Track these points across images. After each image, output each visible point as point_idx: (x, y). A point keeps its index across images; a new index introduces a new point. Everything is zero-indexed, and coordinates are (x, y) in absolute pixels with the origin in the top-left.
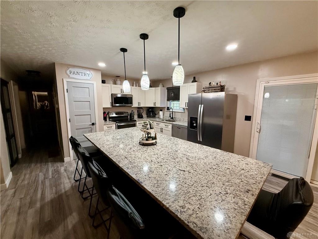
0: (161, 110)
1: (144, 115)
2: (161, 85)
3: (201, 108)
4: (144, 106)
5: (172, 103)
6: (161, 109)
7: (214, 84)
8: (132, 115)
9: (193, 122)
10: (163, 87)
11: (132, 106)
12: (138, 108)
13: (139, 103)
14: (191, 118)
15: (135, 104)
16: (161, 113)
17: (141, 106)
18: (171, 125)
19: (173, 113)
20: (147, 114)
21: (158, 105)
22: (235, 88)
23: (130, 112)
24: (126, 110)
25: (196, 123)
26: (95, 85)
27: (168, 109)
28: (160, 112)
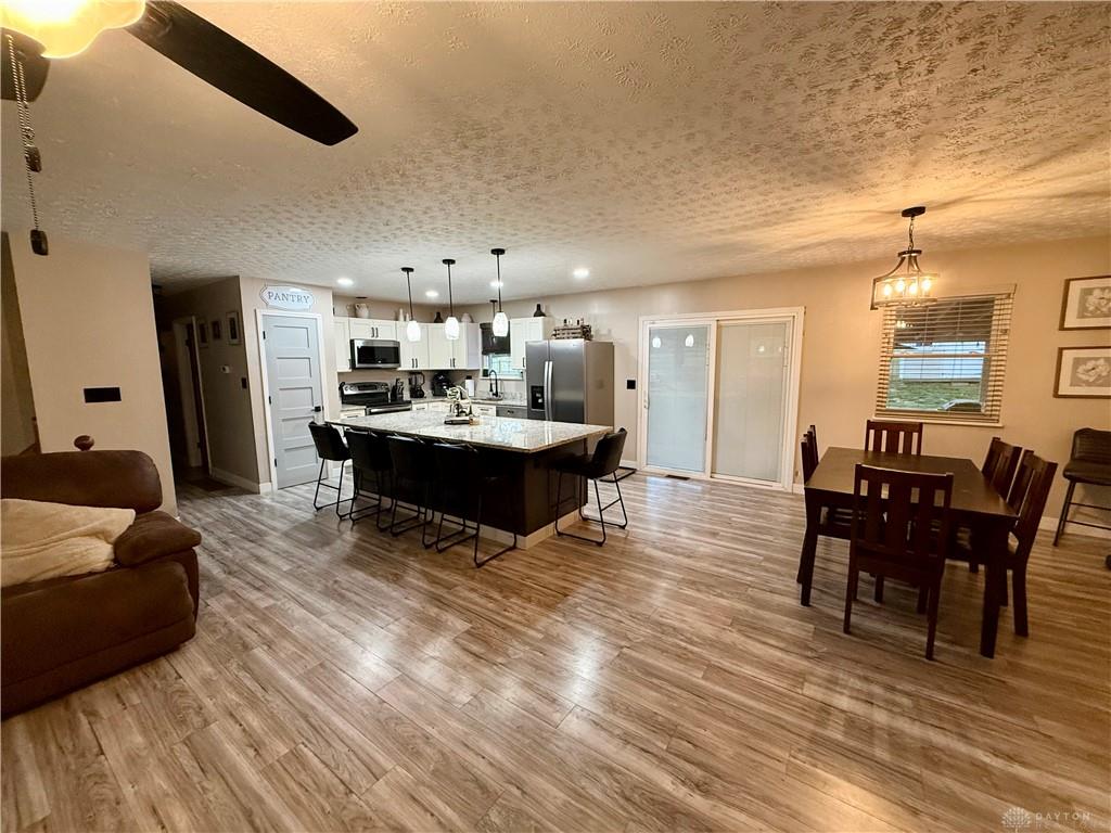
0: (469, 378)
1: (427, 391)
2: (466, 318)
3: (548, 367)
4: (427, 368)
5: (494, 360)
6: (469, 374)
7: (572, 323)
8: (396, 391)
9: (538, 395)
10: (472, 322)
11: (400, 369)
12: (411, 373)
13: (415, 362)
14: (533, 387)
15: (406, 365)
16: (469, 383)
17: (420, 368)
18: (494, 407)
19: (499, 382)
20: (433, 389)
21: (461, 365)
22: (610, 331)
23: (391, 382)
24: (382, 378)
25: (543, 397)
26: (320, 322)
27: (486, 373)
28: (467, 381)
